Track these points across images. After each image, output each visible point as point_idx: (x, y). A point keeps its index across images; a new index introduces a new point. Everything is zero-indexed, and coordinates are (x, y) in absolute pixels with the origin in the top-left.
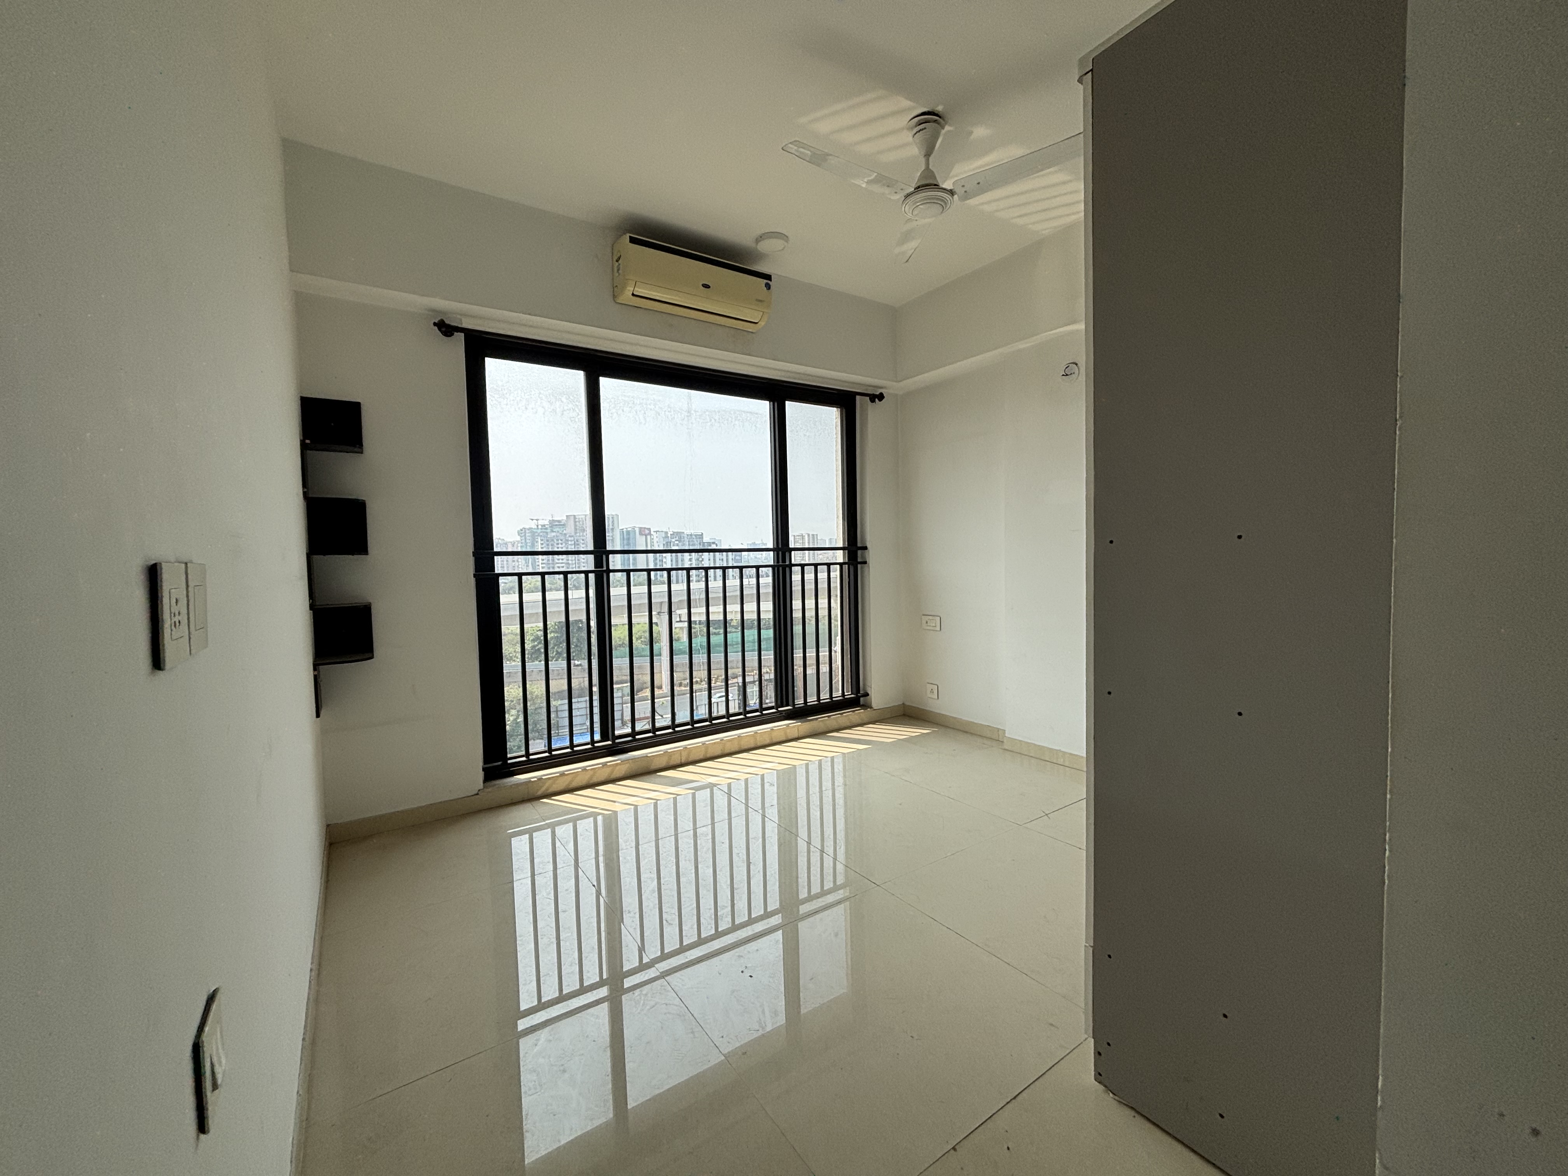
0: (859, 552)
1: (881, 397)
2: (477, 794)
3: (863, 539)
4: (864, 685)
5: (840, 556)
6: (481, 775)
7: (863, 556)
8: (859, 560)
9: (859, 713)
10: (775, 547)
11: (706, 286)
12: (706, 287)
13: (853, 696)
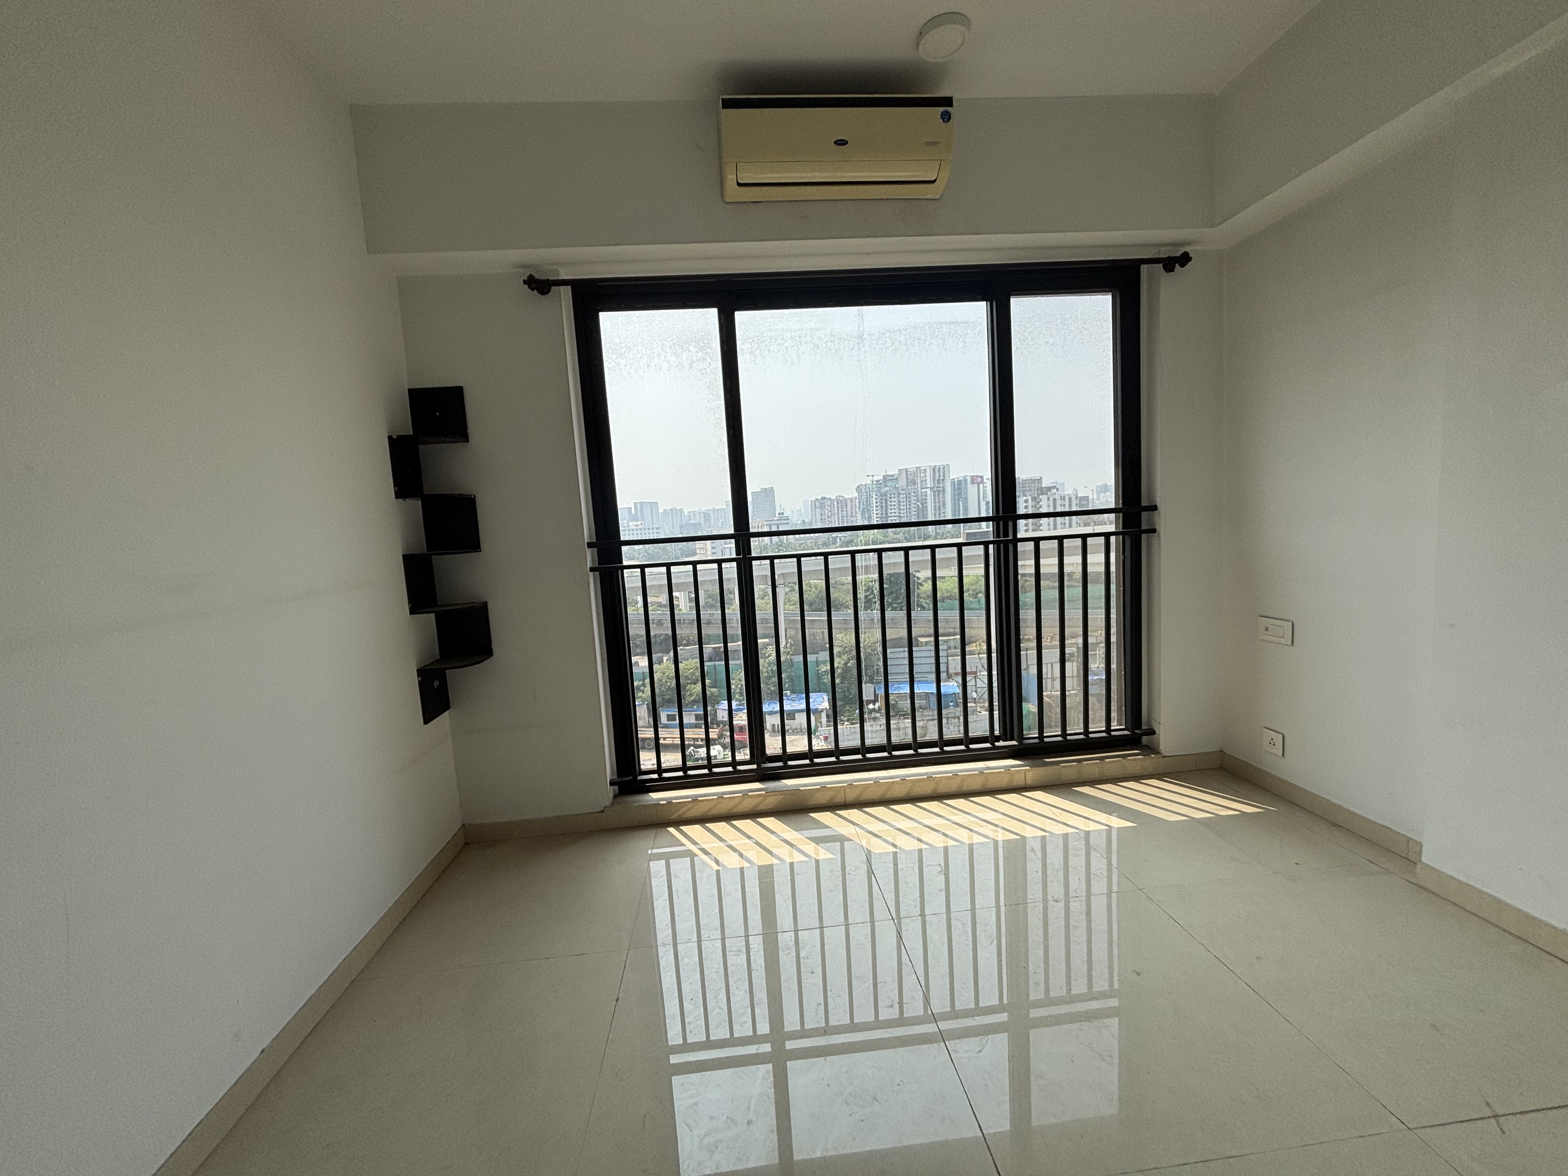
0: (1144, 515)
1: (1185, 259)
2: (603, 812)
3: (1151, 496)
4: (1150, 717)
5: (1109, 524)
6: (611, 791)
7: (1150, 520)
8: (1144, 527)
9: (1135, 760)
10: (995, 515)
11: (841, 143)
12: (840, 145)
13: (1126, 732)
